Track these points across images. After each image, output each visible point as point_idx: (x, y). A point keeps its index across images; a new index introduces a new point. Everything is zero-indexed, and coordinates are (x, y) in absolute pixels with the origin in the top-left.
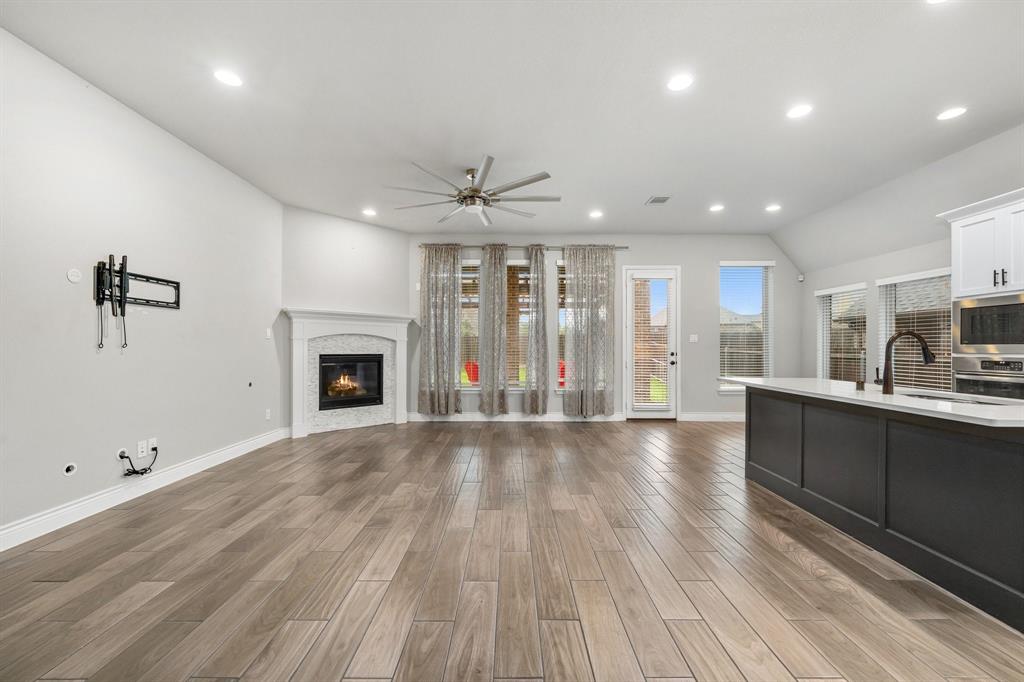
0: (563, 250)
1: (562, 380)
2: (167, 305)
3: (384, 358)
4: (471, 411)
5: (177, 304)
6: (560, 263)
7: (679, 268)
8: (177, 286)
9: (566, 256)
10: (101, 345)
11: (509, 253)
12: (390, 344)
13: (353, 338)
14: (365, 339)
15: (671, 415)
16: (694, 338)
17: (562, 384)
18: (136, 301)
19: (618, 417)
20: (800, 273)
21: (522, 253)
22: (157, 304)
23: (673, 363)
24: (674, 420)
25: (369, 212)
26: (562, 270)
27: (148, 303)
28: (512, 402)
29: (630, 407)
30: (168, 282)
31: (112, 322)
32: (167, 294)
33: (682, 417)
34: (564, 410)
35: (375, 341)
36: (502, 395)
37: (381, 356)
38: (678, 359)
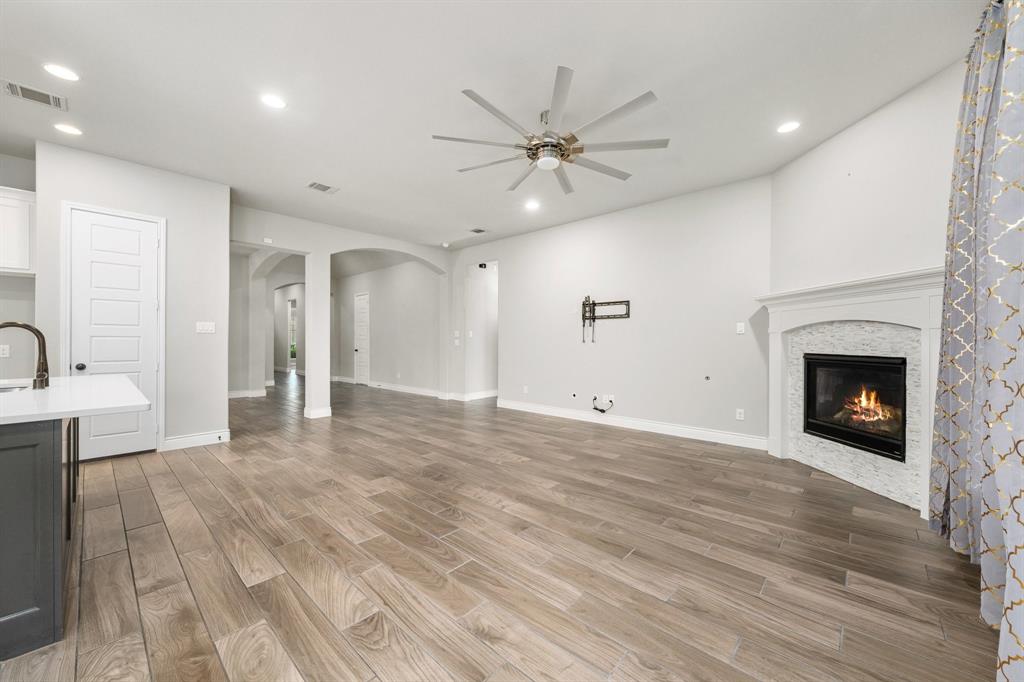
2: (621, 317)
5: (628, 315)
8: (627, 303)
10: (584, 341)
13: (848, 328)
18: (602, 318)
22: (615, 317)
27: (608, 317)
30: (621, 303)
31: (589, 329)
32: (622, 309)
37: (901, 361)
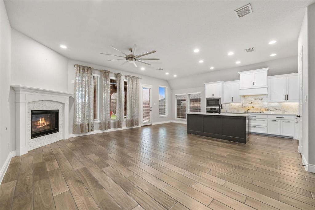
0: (126, 76)
1: (125, 116)
3: (59, 111)
4: (96, 130)
6: (125, 80)
7: (152, 86)
9: (127, 78)
11: (110, 74)
12: (61, 105)
14: (52, 103)
15: (150, 124)
16: (155, 104)
17: (126, 118)
19: (140, 126)
20: (171, 90)
21: (113, 75)
23: (151, 110)
24: (151, 125)
25: (63, 47)
26: (126, 83)
28: (112, 125)
29: (142, 123)
33: (153, 124)
34: (126, 125)
35: (56, 104)
36: (109, 123)
37: (58, 111)
38: (152, 109)
